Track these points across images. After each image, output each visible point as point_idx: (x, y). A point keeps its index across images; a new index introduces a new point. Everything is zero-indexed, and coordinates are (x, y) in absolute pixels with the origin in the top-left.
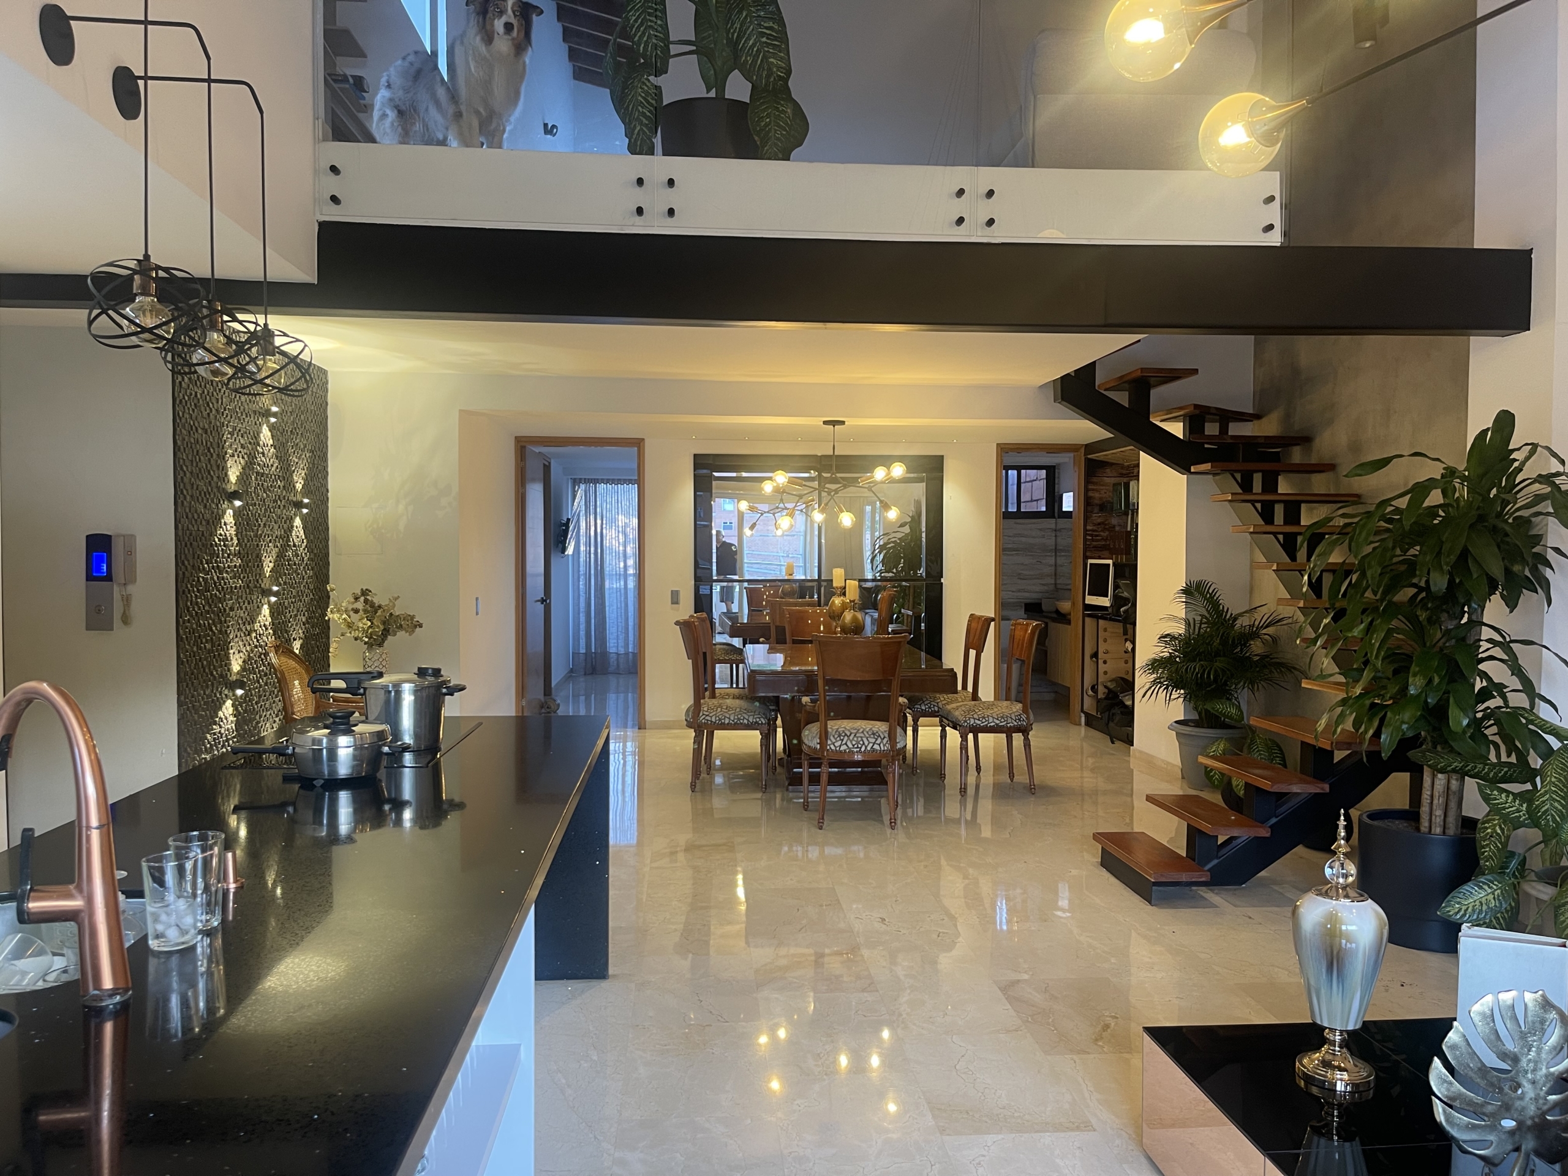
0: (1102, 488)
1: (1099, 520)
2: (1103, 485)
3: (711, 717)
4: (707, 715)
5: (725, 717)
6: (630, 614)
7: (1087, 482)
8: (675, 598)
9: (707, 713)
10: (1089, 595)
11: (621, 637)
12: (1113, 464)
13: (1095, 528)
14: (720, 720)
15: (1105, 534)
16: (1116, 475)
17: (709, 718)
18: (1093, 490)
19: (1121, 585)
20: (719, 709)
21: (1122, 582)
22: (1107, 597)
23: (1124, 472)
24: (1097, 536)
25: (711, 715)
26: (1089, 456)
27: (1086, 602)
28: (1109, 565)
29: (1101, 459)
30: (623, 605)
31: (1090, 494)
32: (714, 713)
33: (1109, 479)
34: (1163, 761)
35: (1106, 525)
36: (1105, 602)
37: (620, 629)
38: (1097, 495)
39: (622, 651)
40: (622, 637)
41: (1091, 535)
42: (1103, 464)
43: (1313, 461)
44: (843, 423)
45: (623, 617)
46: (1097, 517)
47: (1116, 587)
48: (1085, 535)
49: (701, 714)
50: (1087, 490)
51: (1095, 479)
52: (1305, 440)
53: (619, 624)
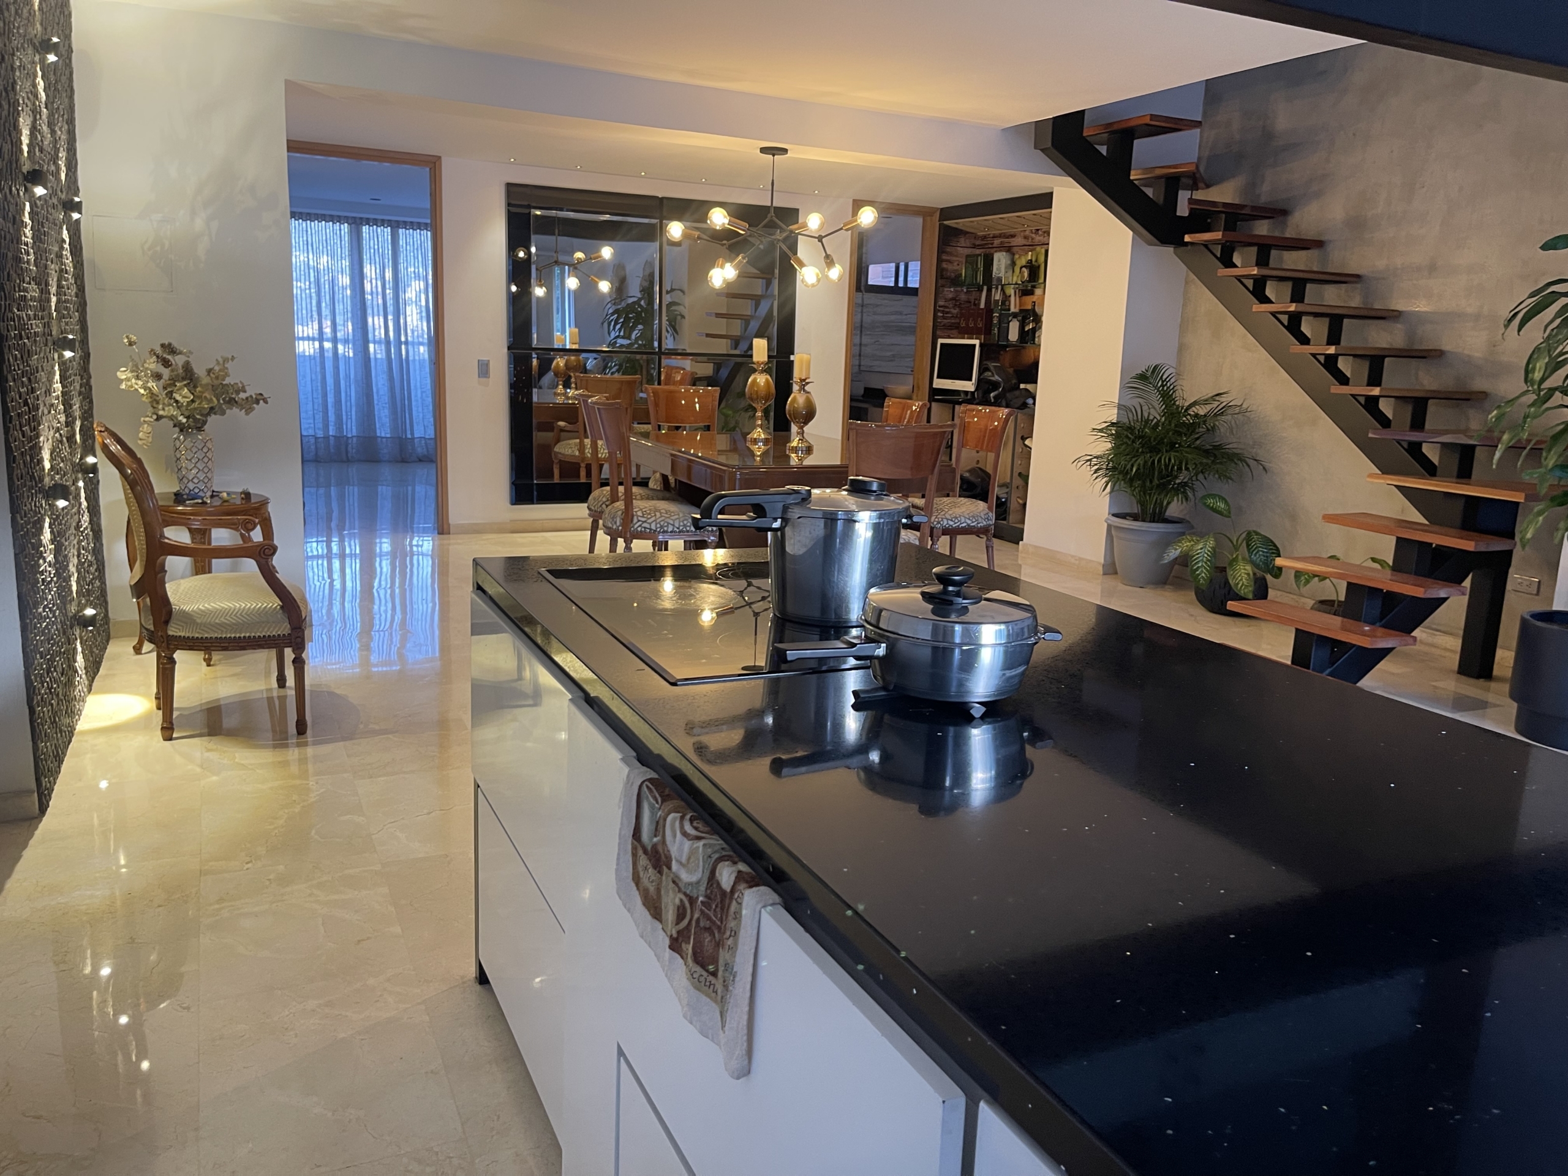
0: (955, 258)
1: (951, 296)
2: (957, 256)
3: (650, 524)
4: (645, 522)
5: (668, 523)
6: (328, 388)
7: (941, 251)
8: (484, 369)
9: (643, 519)
10: (938, 377)
11: (317, 417)
12: (968, 233)
13: (946, 304)
14: (662, 527)
15: (955, 311)
16: (968, 245)
17: (645, 525)
18: (947, 261)
19: (992, 368)
20: (658, 514)
21: (992, 365)
22: (970, 380)
23: (978, 242)
24: (947, 313)
25: (649, 521)
26: (945, 222)
27: (934, 386)
28: (974, 346)
29: (960, 227)
30: (319, 377)
31: (944, 265)
32: (653, 519)
33: (962, 249)
34: (1073, 556)
35: (956, 301)
36: (969, 386)
37: (316, 407)
38: (950, 267)
39: (320, 434)
40: (319, 417)
41: (943, 312)
42: (958, 232)
43: (1288, 235)
44: (785, 151)
45: (320, 391)
46: (949, 292)
47: (982, 369)
48: (935, 311)
49: (635, 520)
50: (940, 261)
51: (949, 249)
52: (1278, 212)
53: (315, 401)
